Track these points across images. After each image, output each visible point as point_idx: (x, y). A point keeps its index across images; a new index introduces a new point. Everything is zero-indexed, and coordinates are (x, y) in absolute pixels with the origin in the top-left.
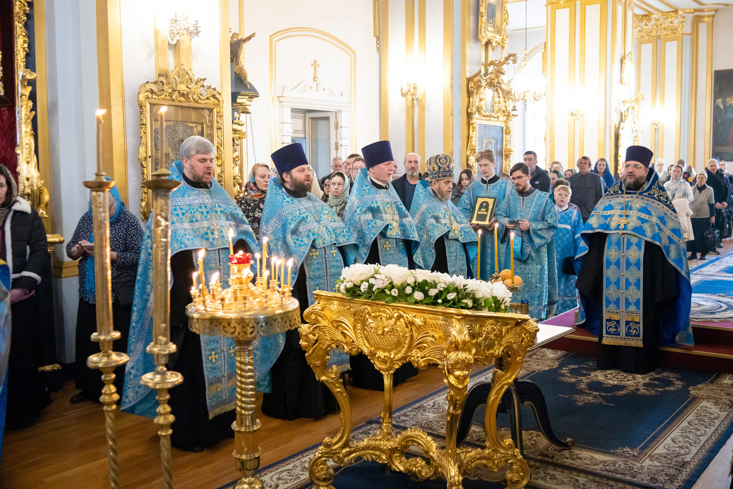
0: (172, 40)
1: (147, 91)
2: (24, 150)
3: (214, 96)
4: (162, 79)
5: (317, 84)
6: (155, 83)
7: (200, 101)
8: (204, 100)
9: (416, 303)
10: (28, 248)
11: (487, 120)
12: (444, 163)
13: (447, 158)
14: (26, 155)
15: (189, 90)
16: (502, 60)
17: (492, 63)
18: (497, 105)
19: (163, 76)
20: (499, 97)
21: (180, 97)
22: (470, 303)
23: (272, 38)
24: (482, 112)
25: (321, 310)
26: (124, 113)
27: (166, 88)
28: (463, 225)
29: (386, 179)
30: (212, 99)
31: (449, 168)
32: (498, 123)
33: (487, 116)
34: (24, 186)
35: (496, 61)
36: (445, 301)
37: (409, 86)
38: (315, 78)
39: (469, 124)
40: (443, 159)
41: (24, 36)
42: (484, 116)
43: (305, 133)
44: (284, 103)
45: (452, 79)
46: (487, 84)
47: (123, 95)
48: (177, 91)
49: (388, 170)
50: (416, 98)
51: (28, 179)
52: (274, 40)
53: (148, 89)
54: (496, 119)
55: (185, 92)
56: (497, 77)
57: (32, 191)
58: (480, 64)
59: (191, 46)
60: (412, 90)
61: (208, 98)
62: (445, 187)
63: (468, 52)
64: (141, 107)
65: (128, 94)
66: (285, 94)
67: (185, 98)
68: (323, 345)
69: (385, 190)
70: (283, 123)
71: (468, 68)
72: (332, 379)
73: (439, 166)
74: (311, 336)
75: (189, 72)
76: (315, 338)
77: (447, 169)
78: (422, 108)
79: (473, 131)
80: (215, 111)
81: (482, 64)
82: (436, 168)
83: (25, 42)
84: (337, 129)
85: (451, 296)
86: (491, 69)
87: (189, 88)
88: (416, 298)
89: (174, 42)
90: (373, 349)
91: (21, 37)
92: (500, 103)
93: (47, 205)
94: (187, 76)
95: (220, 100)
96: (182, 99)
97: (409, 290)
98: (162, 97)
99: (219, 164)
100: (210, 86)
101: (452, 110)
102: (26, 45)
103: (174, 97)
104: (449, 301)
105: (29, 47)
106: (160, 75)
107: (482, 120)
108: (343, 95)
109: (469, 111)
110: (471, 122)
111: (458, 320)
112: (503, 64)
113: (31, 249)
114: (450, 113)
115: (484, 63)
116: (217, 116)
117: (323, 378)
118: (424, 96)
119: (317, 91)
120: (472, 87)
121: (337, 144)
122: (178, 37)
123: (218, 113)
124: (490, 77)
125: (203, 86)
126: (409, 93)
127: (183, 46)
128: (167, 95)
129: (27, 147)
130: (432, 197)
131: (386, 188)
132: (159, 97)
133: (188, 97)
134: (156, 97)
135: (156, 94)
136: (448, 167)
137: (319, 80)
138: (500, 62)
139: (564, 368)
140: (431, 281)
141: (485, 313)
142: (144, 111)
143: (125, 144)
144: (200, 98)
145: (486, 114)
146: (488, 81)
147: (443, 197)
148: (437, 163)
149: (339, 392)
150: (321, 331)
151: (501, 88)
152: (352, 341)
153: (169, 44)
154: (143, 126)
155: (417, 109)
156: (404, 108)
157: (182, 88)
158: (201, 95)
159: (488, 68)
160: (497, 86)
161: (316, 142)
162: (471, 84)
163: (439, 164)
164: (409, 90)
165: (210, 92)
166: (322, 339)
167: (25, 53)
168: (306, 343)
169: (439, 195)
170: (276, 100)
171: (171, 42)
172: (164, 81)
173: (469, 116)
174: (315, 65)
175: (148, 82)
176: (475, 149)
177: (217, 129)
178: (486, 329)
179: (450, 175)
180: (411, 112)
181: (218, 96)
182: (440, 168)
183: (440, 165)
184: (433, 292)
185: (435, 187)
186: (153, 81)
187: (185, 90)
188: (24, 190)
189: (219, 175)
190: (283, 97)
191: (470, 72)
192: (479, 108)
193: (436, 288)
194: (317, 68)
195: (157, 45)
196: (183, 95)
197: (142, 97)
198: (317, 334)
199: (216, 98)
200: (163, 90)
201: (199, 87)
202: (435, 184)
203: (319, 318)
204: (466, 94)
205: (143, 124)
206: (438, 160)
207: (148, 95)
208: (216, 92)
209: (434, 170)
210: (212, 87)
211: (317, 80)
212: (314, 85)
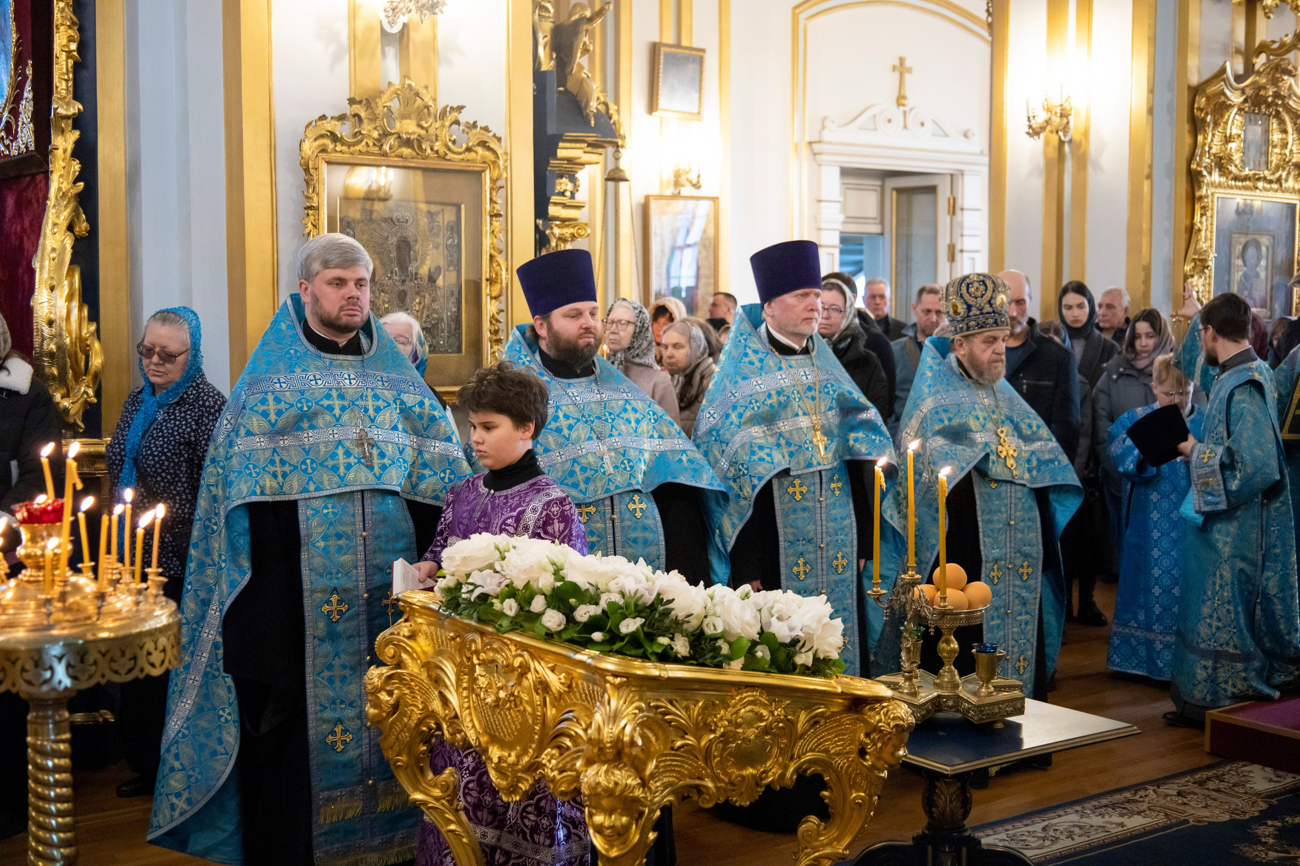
0: (391, 23)
1: (322, 136)
2: (47, 263)
3: (483, 144)
4: (357, 108)
5: (905, 113)
6: (342, 118)
7: (450, 156)
8: (460, 153)
9: (549, 636)
10: (14, 464)
11: (1246, 188)
12: (979, 294)
13: (988, 283)
14: (50, 271)
15: (423, 132)
16: (1288, 40)
17: (1264, 48)
18: (1277, 150)
19: (360, 102)
20: (1285, 131)
21: (400, 146)
22: (681, 646)
23: (798, 11)
24: (1232, 168)
25: (409, 638)
26: (273, 184)
27: (366, 128)
28: (1037, 445)
29: (804, 329)
30: (480, 150)
31: (991, 305)
32: (1279, 194)
33: (1246, 178)
34: (43, 336)
35: (1274, 42)
36: (614, 637)
37: (1049, 110)
38: (901, 99)
39: (1193, 199)
40: (976, 285)
41: (70, 27)
42: (1236, 179)
43: (882, 222)
44: (824, 157)
45: (1151, 91)
46: (1245, 101)
47: (272, 148)
48: (392, 134)
49: (805, 309)
50: (1067, 139)
51: (50, 323)
52: (802, 17)
53: (324, 132)
54: (1275, 186)
55: (412, 137)
56: (1275, 82)
57: (59, 347)
58: (1231, 50)
59: (435, 37)
60: (1056, 120)
61: (469, 149)
62: (984, 351)
63: (1194, 22)
64: (307, 170)
65: (285, 144)
66: (827, 136)
67: (414, 149)
68: (410, 718)
69: (801, 357)
70: (820, 201)
71: (1193, 62)
72: (437, 799)
73: (966, 303)
74: (384, 696)
75: (423, 92)
76: (391, 700)
77: (988, 308)
78: (1082, 161)
79: (1202, 215)
80: (487, 176)
81: (1238, 51)
82: (962, 309)
83: (71, 39)
84: (954, 213)
85: (629, 626)
86: (1260, 61)
87: (422, 127)
88: (548, 624)
89: (396, 29)
90: (484, 739)
91: (62, 28)
92: (1285, 146)
93: (96, 376)
94: (419, 100)
95: (499, 152)
96: (406, 151)
97: (538, 604)
98: (358, 148)
99: (494, 294)
100: (475, 123)
101: (1151, 166)
102: (73, 46)
103: (386, 148)
104: (622, 638)
105: (80, 50)
106: (352, 101)
107: (1231, 187)
108: (969, 135)
109: (1194, 166)
110: (1198, 194)
111: (618, 687)
112: (1288, 51)
113: (20, 466)
114: (1146, 171)
115: (1243, 49)
116: (492, 189)
117: (418, 796)
118: (1086, 133)
119: (905, 127)
120: (1201, 110)
121: (952, 248)
122: (402, 19)
123: (493, 181)
124: (1253, 83)
125: (457, 122)
126: (1049, 128)
127: (415, 36)
128: (371, 144)
129: (54, 255)
130: (955, 379)
131: (806, 351)
132: (352, 149)
133: (420, 147)
134: (345, 148)
135: (344, 143)
136: (989, 302)
137: (910, 102)
138: (1283, 45)
139: (1270, 823)
140: (587, 586)
141: (734, 672)
142: (315, 178)
143: (275, 250)
144: (449, 149)
145: (1243, 174)
146: (1249, 92)
147: (981, 374)
148: (961, 296)
149: (453, 831)
150: (405, 685)
151: (1289, 110)
152: (453, 714)
153: (384, 33)
154: (310, 212)
155: (1069, 165)
156: (1041, 162)
157: (409, 127)
158: (454, 142)
159: (1255, 60)
160: (1277, 105)
161: (909, 245)
162: (1202, 101)
163: (967, 296)
164: (1048, 122)
165: (475, 135)
166: (407, 705)
167: (71, 62)
168: (376, 711)
169: (974, 375)
170: (805, 151)
171: (388, 28)
172: (363, 114)
173: (1194, 179)
174: (901, 68)
175: (323, 118)
176: (1205, 260)
177: (491, 216)
178: (728, 715)
179: (996, 322)
180: (1055, 173)
181: (493, 144)
182: (969, 307)
183: (971, 301)
184: (584, 613)
185: (962, 352)
186: (337, 114)
187: (414, 133)
188: (42, 345)
189: (493, 317)
190: (820, 142)
191: (1199, 72)
192: (1221, 158)
193: (597, 604)
194: (907, 77)
195: (353, 36)
196: (408, 143)
197: (309, 147)
198: (396, 692)
199: (489, 149)
200: (360, 132)
201: (447, 124)
202: (961, 345)
203: (404, 656)
204: (1187, 127)
205: (310, 208)
206: (964, 289)
207: (324, 145)
208: (491, 134)
209: (956, 312)
210: (479, 124)
211: (906, 102)
212: (897, 114)
